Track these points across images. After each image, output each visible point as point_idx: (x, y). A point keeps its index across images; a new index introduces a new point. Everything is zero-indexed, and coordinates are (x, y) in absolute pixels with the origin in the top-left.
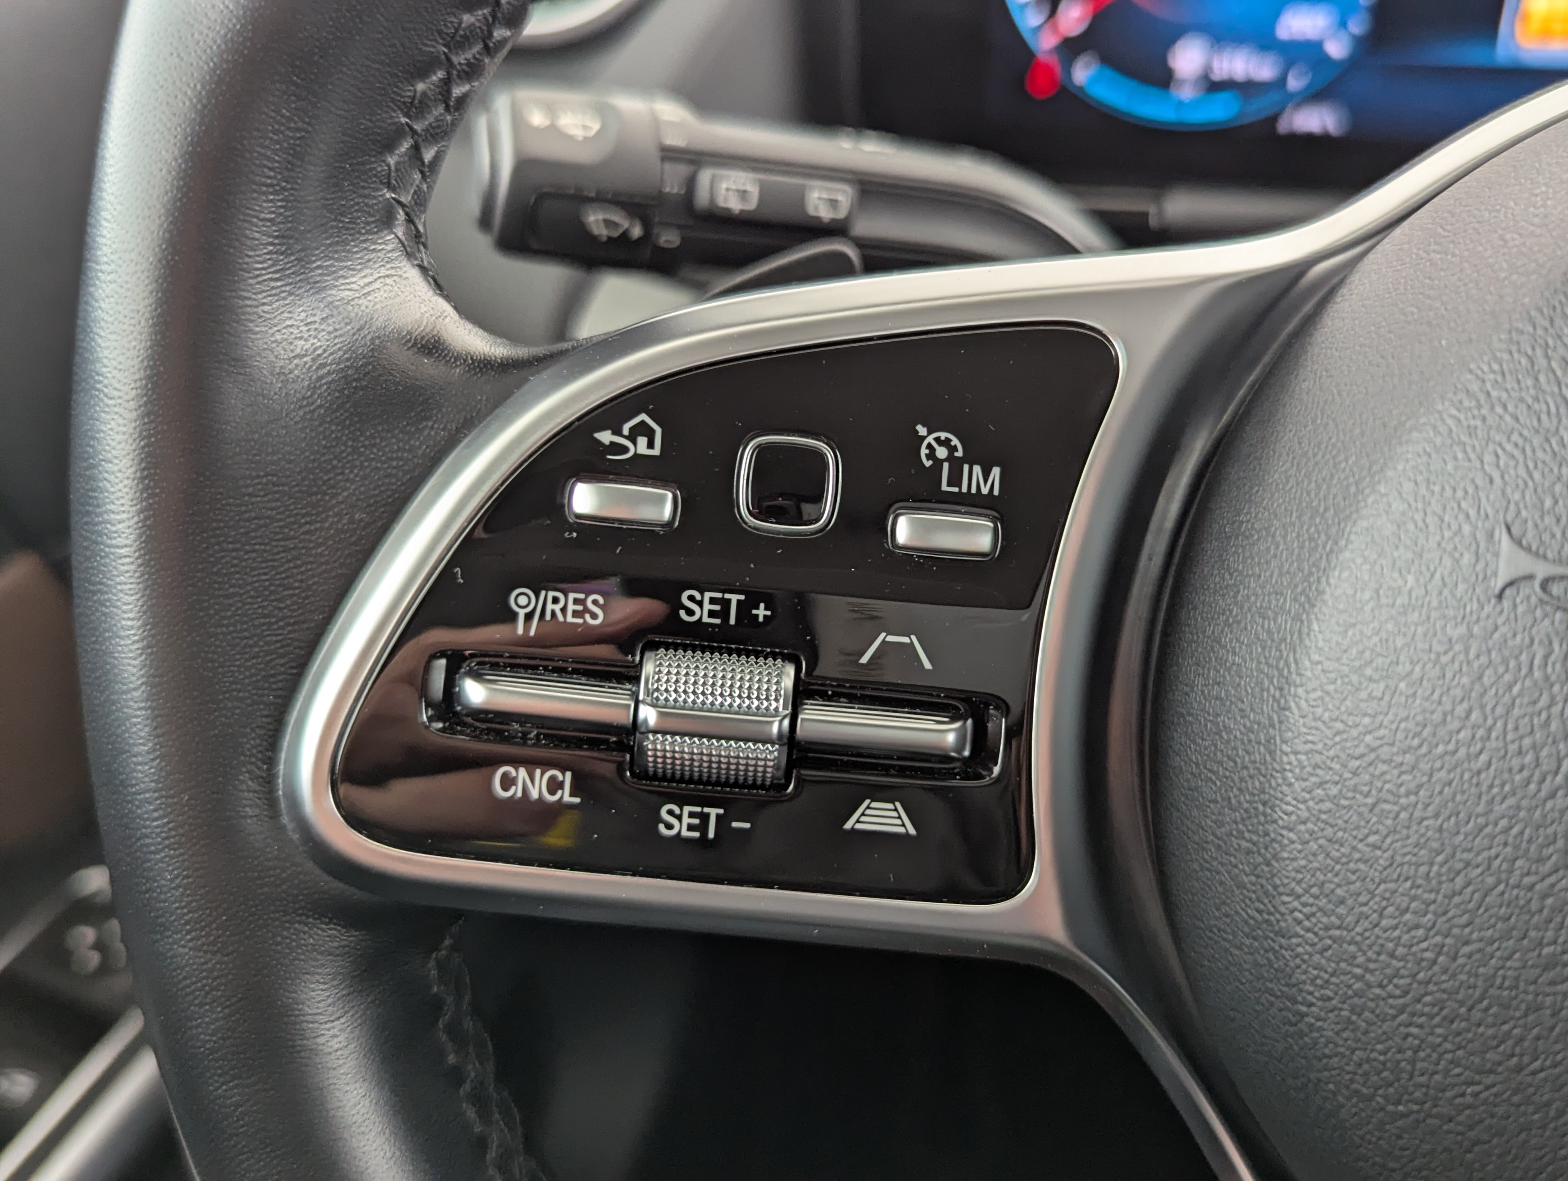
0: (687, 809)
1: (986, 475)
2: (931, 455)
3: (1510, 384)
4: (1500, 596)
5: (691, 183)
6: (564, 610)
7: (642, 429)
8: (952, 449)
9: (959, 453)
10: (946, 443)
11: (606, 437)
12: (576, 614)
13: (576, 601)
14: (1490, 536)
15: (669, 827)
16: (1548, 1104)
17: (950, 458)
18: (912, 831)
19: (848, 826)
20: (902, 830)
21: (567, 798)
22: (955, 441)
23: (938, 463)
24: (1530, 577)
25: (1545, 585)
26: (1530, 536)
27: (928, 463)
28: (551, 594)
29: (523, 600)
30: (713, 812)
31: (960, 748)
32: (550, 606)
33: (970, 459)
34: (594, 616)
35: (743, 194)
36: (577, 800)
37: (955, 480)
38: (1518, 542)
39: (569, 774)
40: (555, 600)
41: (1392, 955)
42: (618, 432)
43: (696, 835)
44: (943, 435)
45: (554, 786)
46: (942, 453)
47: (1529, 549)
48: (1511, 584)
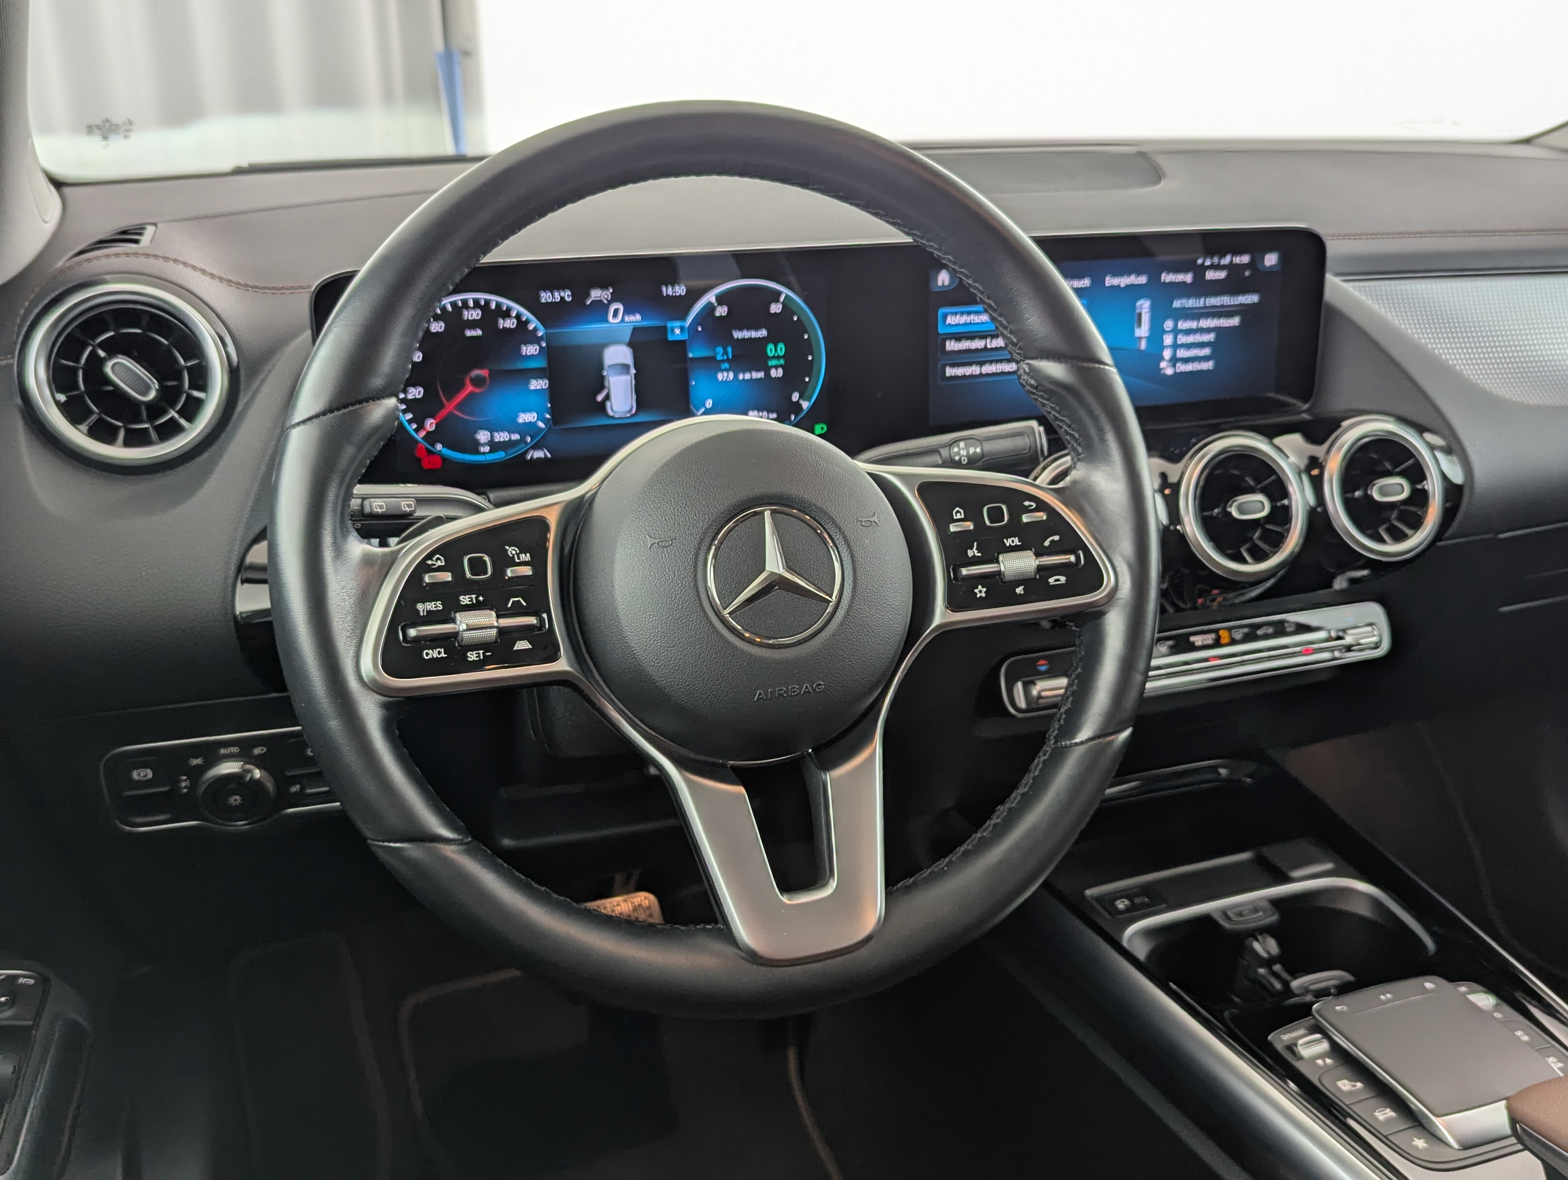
0: (475, 652)
1: (526, 555)
2: (511, 553)
3: (641, 507)
4: (650, 548)
5: (362, 505)
6: (432, 607)
7: (438, 559)
8: (516, 551)
9: (518, 552)
10: (514, 550)
11: (430, 562)
12: (435, 607)
13: (435, 604)
14: (645, 537)
15: (471, 658)
16: (687, 648)
17: (516, 553)
18: (531, 647)
19: (515, 649)
20: (528, 647)
21: (444, 656)
22: (516, 549)
23: (513, 555)
24: (655, 543)
25: (658, 543)
26: (653, 536)
27: (511, 556)
28: (428, 603)
29: (421, 607)
30: (481, 652)
31: (537, 624)
32: (428, 607)
33: (521, 552)
34: (440, 607)
35: (381, 507)
36: (446, 655)
37: (519, 558)
38: (650, 537)
39: (443, 649)
40: (429, 605)
41: (650, 629)
42: (432, 560)
43: (478, 659)
44: (513, 548)
45: (439, 653)
46: (514, 552)
47: (653, 538)
48: (652, 545)
